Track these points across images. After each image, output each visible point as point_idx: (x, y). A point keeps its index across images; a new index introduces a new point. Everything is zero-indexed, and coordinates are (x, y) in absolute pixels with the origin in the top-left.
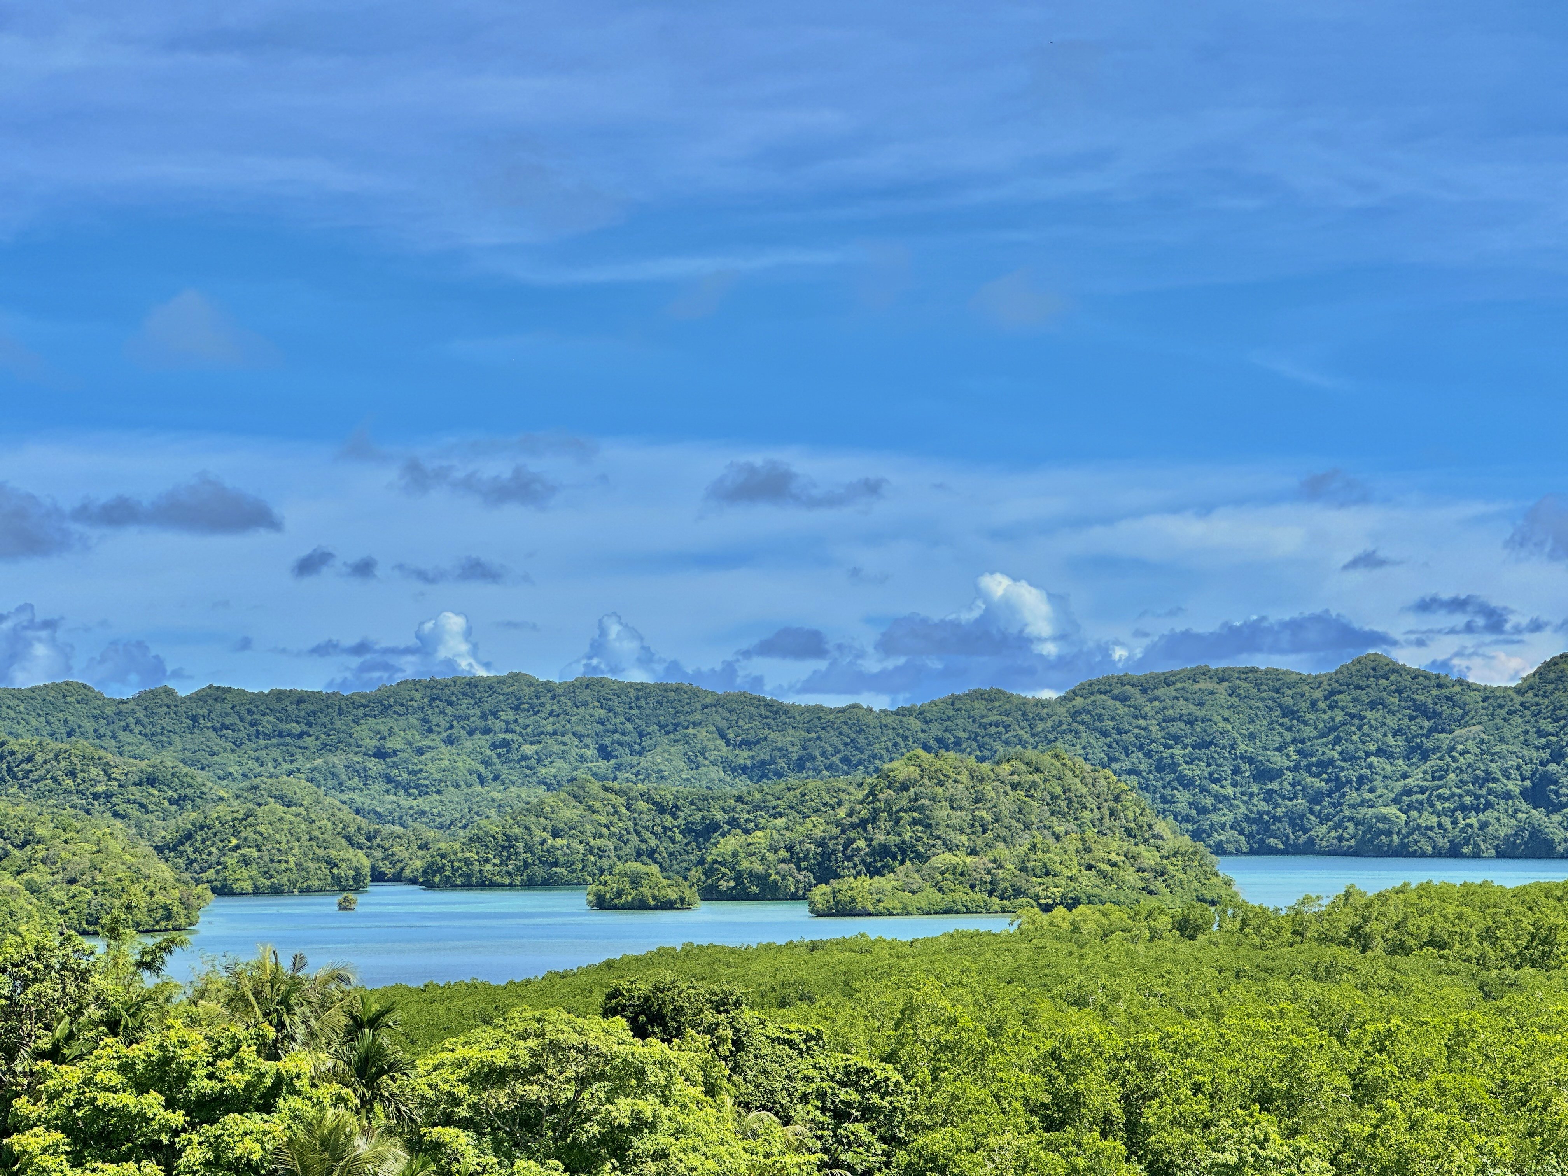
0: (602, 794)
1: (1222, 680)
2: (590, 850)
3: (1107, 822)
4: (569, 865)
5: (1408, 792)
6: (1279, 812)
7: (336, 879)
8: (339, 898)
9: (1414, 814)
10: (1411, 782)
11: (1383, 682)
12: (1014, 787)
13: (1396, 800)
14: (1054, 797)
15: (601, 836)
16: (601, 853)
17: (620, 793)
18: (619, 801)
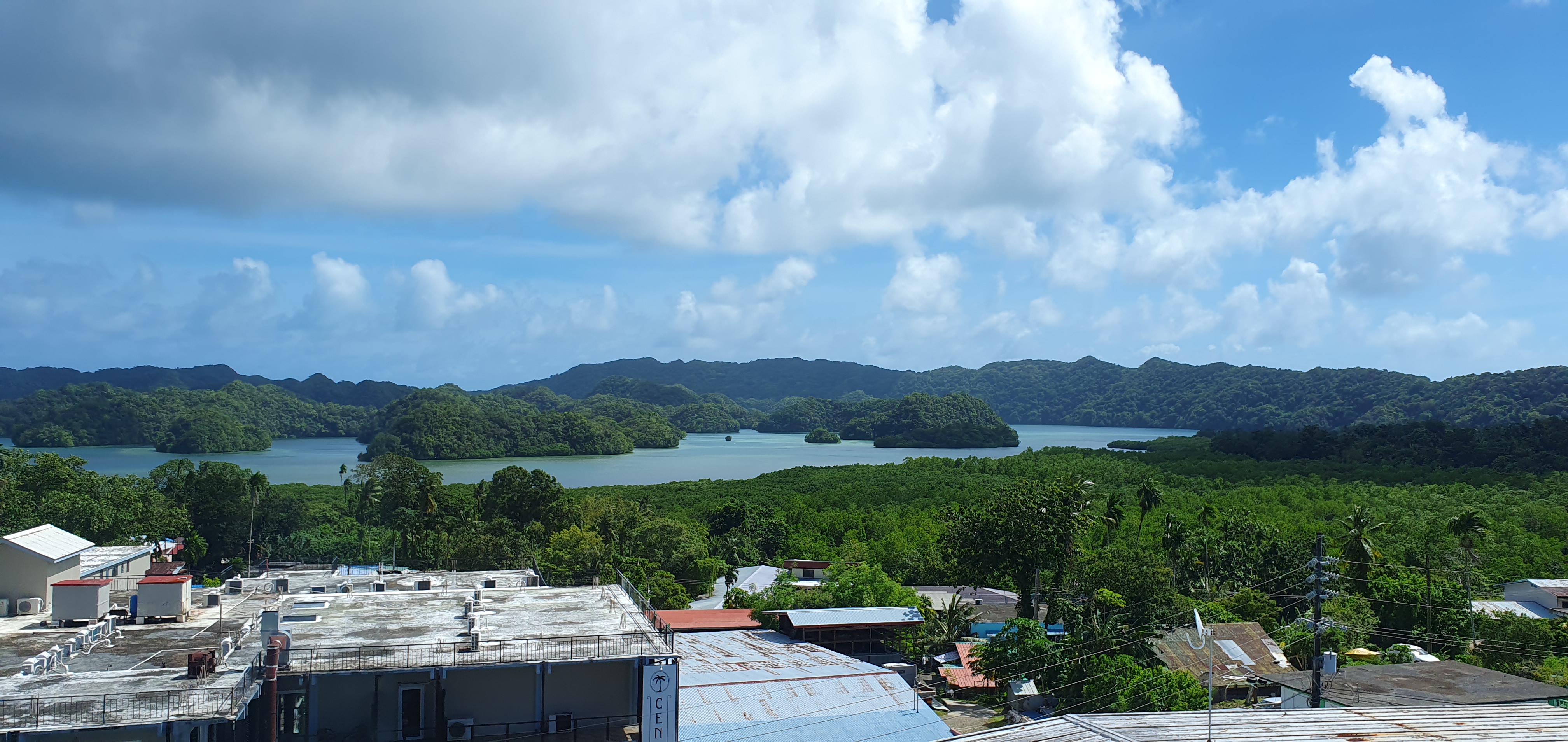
0: (816, 402)
1: (1037, 364)
2: (811, 420)
3: (979, 417)
4: (804, 425)
5: (1098, 404)
6: (1054, 410)
7: (729, 428)
8: (726, 436)
9: (1099, 412)
10: (1099, 401)
11: (1092, 366)
12: (948, 404)
13: (1094, 407)
14: (962, 408)
15: (816, 416)
16: (815, 422)
17: (823, 402)
18: (822, 404)
